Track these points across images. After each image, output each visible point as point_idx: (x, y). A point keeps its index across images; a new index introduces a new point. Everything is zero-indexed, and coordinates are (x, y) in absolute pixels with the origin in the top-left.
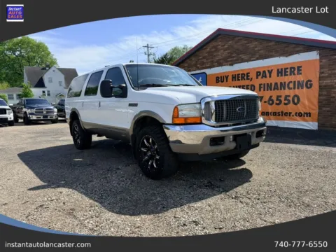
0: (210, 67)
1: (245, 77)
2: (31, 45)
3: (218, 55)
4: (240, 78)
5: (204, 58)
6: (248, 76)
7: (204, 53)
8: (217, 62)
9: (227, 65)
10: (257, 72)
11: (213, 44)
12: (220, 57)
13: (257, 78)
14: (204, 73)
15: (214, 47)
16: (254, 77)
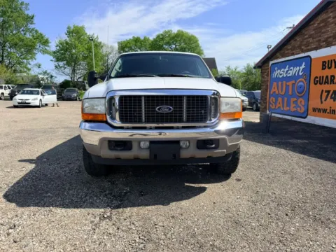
0: (316, 49)
2: (184, 38)
3: (328, 31)
5: (311, 36)
7: (310, 30)
8: (326, 41)
11: (323, 16)
12: (330, 34)
14: (309, 56)
15: (323, 21)
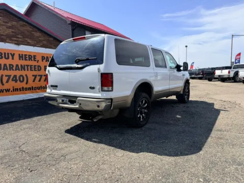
1: (33, 59)
4: (28, 59)
6: (35, 58)
9: (12, 43)
10: (42, 57)
13: (42, 61)
16: (40, 60)
